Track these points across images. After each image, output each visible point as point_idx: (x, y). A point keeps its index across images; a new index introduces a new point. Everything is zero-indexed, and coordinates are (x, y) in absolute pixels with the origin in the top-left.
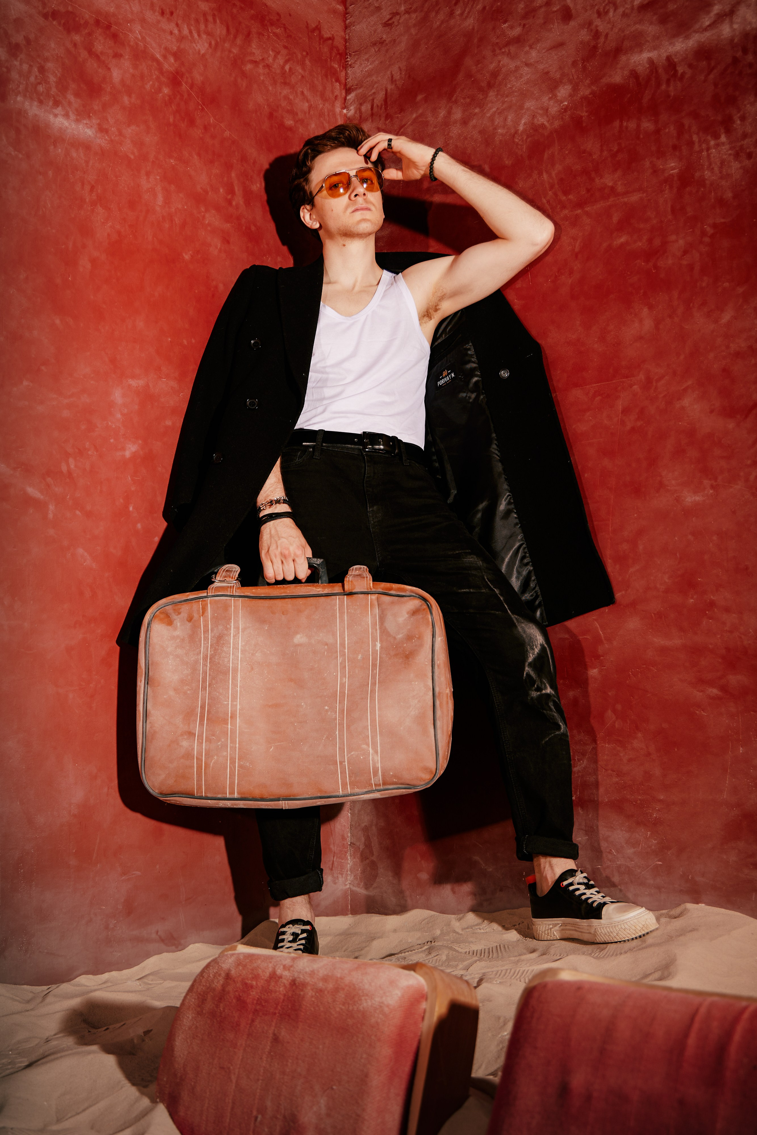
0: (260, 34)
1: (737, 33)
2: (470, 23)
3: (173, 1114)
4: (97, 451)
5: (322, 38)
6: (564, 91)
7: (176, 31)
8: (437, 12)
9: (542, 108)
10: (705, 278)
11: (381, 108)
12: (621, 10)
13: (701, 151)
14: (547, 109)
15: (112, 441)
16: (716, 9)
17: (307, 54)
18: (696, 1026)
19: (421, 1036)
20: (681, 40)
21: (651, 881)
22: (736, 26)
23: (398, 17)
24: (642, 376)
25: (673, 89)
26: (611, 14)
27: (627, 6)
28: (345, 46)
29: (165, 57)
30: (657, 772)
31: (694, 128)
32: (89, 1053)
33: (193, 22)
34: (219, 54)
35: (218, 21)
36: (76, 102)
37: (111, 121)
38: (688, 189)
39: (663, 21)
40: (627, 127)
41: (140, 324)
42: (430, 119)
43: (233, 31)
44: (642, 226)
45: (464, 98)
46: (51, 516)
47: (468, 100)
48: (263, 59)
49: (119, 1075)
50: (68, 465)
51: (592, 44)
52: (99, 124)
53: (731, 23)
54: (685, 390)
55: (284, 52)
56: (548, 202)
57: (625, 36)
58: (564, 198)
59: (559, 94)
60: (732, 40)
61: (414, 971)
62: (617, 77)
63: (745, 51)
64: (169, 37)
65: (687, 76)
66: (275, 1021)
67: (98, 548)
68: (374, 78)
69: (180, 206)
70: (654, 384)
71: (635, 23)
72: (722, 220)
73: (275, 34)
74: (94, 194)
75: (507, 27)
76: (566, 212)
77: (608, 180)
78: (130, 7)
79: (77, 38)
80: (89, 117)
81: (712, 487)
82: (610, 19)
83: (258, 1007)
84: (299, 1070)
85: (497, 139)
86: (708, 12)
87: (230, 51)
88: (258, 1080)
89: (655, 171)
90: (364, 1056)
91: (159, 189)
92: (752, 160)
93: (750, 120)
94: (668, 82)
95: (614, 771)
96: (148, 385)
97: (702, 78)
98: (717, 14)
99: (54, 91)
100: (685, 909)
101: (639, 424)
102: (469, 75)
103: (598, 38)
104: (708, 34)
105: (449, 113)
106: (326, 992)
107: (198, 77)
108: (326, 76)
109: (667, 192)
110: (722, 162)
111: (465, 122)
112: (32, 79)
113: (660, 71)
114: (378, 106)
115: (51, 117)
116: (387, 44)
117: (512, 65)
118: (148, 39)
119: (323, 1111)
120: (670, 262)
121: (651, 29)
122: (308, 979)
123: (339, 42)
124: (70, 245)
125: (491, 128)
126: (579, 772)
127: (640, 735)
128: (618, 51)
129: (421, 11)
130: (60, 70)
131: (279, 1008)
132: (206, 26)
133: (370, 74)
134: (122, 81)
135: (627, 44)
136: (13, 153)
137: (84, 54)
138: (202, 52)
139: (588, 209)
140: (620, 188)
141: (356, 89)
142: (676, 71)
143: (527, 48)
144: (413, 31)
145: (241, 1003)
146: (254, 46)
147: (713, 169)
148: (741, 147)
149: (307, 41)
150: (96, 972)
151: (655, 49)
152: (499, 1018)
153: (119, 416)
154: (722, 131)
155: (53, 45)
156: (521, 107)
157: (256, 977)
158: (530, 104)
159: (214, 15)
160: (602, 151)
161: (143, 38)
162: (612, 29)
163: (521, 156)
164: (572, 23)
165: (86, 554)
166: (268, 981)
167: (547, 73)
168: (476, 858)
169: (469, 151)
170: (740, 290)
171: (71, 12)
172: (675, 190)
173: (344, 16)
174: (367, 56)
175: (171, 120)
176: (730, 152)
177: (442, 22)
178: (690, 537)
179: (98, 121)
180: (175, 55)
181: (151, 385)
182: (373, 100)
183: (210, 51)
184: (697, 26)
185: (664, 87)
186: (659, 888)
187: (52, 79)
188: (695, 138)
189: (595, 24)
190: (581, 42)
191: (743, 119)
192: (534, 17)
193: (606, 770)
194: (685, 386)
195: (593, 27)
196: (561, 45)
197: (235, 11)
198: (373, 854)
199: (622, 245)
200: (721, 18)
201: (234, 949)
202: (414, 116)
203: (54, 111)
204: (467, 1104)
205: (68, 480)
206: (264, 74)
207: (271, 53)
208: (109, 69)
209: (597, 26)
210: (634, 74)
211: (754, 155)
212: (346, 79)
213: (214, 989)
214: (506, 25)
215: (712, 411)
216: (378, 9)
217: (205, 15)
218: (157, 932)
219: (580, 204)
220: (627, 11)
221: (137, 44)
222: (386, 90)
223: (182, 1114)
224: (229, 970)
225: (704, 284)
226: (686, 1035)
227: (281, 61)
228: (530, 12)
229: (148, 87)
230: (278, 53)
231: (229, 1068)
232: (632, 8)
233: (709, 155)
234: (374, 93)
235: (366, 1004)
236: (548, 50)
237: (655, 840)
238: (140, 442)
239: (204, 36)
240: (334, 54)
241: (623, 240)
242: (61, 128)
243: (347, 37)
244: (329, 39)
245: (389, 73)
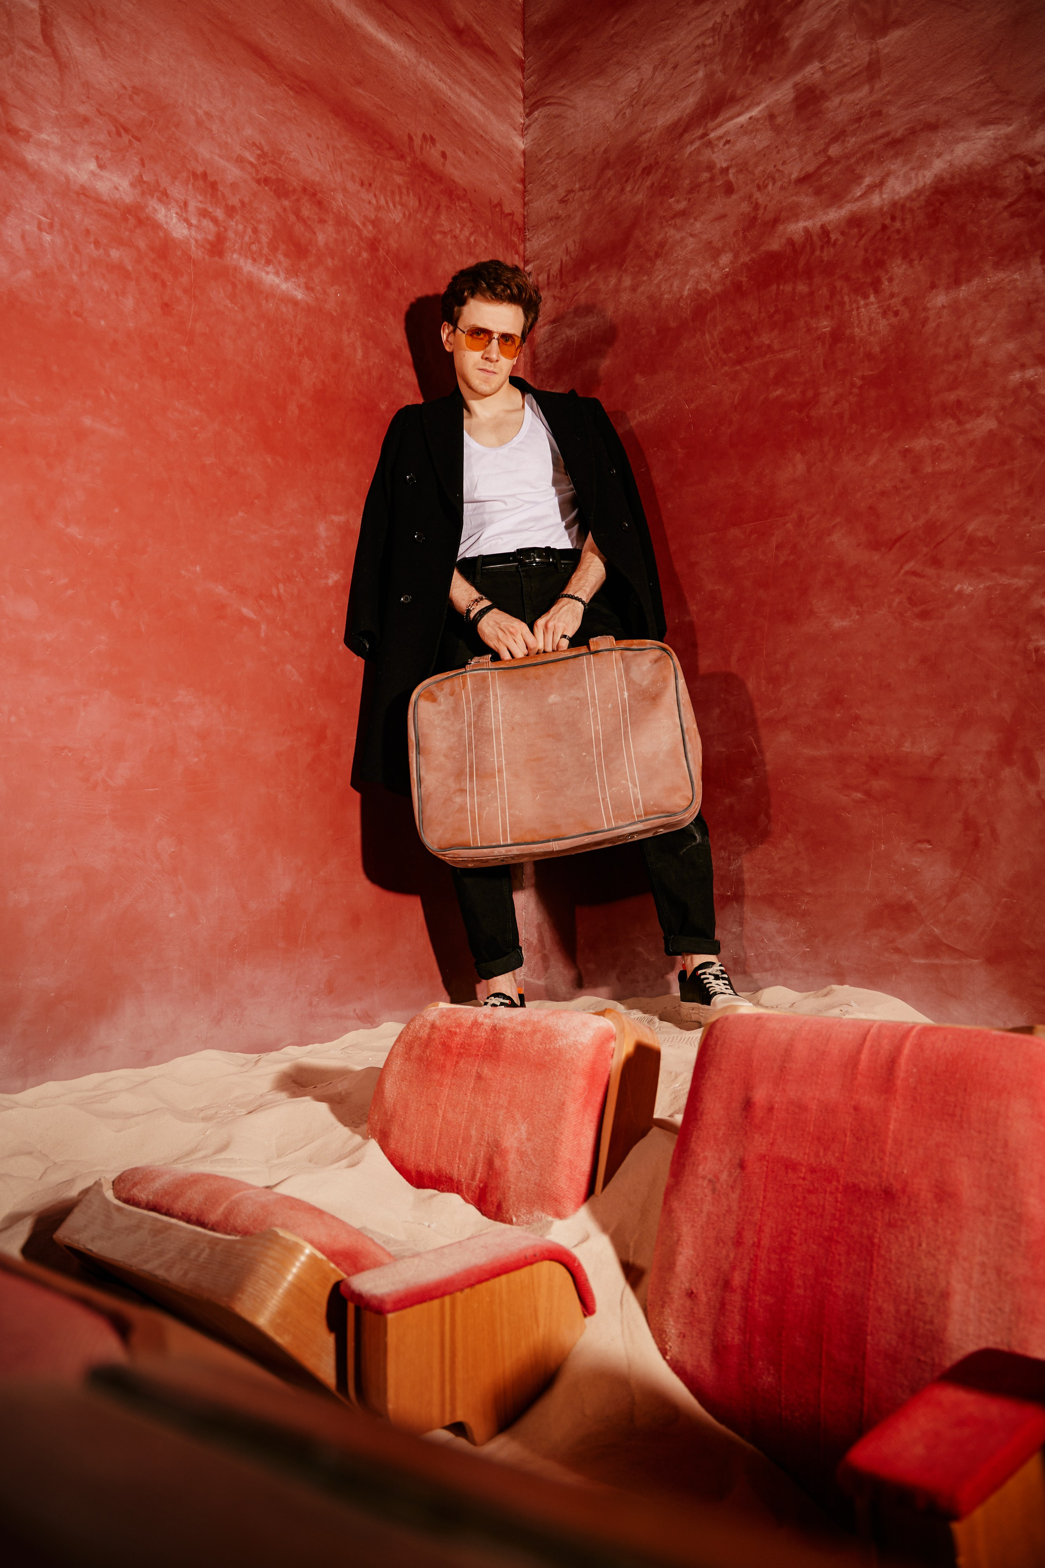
0: (448, 208)
1: (886, 203)
2: (639, 198)
3: (384, 1147)
4: (304, 579)
5: (504, 213)
6: (725, 259)
7: (374, 201)
8: (609, 189)
9: (705, 275)
10: (854, 425)
11: (557, 278)
12: (779, 184)
13: (852, 310)
14: (710, 276)
15: (317, 569)
16: (867, 181)
17: (490, 227)
18: (868, 1044)
19: (611, 1071)
20: (834, 209)
21: (800, 966)
22: (885, 196)
23: (572, 194)
24: (794, 515)
25: (827, 255)
26: (770, 187)
27: (784, 180)
28: (524, 222)
29: (364, 224)
30: (806, 868)
31: (845, 290)
32: (304, 1101)
33: (389, 194)
34: (412, 224)
35: (411, 194)
36: (286, 262)
37: (317, 280)
38: (839, 345)
39: (818, 192)
40: (783, 291)
41: (342, 466)
42: (602, 286)
43: (424, 203)
44: (796, 379)
45: (633, 267)
46: (263, 635)
47: (637, 269)
48: (451, 231)
49: (331, 1119)
50: (278, 589)
51: (752, 215)
52: (306, 283)
53: (881, 193)
54: (834, 526)
55: (469, 224)
56: (710, 359)
57: (782, 207)
58: (724, 356)
59: (721, 262)
60: (881, 209)
61: (603, 1016)
62: (775, 245)
63: (893, 218)
64: (368, 206)
65: (839, 243)
66: (477, 1062)
67: (305, 665)
68: (550, 250)
69: (377, 361)
70: (806, 522)
71: (792, 195)
72: (871, 373)
73: (462, 208)
74: (301, 346)
75: (674, 201)
76: (727, 368)
77: (765, 338)
78: (334, 177)
79: (286, 203)
80: (297, 275)
81: (858, 613)
82: (769, 192)
83: (462, 1051)
84: (501, 1102)
85: (664, 303)
86: (860, 184)
87: (422, 222)
88: (463, 1113)
89: (809, 330)
90: (561, 1087)
91: (358, 344)
92: (899, 317)
93: (897, 281)
94: (822, 248)
95: (765, 868)
96: (348, 521)
97: (854, 244)
98: (868, 185)
99: (266, 251)
100: (831, 990)
101: (792, 558)
102: (638, 246)
103: (758, 210)
104: (859, 204)
105: (620, 281)
106: (524, 1034)
107: (393, 244)
108: (507, 248)
109: (819, 348)
110: (871, 320)
111: (634, 289)
112: (247, 239)
113: (815, 238)
114: (553, 276)
115: (263, 274)
116: (562, 219)
117: (678, 236)
118: (349, 206)
119: (524, 1135)
120: (822, 411)
121: (806, 200)
122: (507, 1024)
123: (518, 218)
124: (280, 392)
125: (658, 294)
126: (734, 870)
127: (790, 836)
128: (776, 221)
129: (595, 188)
130: (271, 232)
131: (482, 1050)
132: (401, 198)
133: (546, 247)
134: (326, 244)
135: (784, 214)
136: (229, 305)
137: (292, 218)
138: (397, 221)
139: (746, 365)
140: (776, 346)
141: (533, 261)
142: (829, 238)
143: (692, 220)
144: (587, 207)
145: (446, 1048)
146: (443, 217)
147: (862, 326)
148: (889, 307)
149: (490, 215)
150: (301, 1043)
151: (810, 219)
152: (671, 1073)
153: (323, 548)
154: (871, 291)
155: (265, 209)
156: (686, 274)
157: (459, 1025)
158: (694, 271)
159: (408, 188)
160: (760, 312)
161: (345, 206)
162: (771, 201)
163: (686, 318)
164: (734, 197)
165: (293, 670)
166: (471, 1028)
167: (710, 242)
168: (640, 949)
169: (637, 315)
170: (886, 435)
171: (282, 180)
172: (827, 346)
173: (523, 194)
174: (543, 231)
175: (370, 282)
176: (878, 310)
177: (614, 199)
178: (838, 659)
179: (305, 280)
180: (373, 223)
181: (351, 521)
182: (549, 271)
183: (404, 220)
184: (849, 197)
185: (818, 253)
186: (807, 972)
187: (264, 240)
188: (846, 299)
189: (755, 197)
190: (742, 214)
191: (890, 280)
192: (698, 191)
193: (759, 868)
194: (834, 523)
195: (753, 200)
196: (723, 217)
197: (426, 185)
198: (545, 948)
199: (777, 397)
200: (871, 188)
201: (437, 1005)
202: (587, 284)
203: (266, 268)
204: (650, 1133)
205: (278, 603)
206: (452, 244)
207: (458, 225)
208: (315, 233)
209: (756, 199)
210: (791, 242)
211: (900, 313)
212: (524, 252)
213: (421, 1038)
214: (673, 199)
215: (858, 545)
216: (555, 187)
217: (399, 187)
218: (355, 1010)
219: (739, 362)
220: (784, 184)
221: (339, 211)
222: (562, 261)
223: (392, 1146)
224: (434, 1021)
225: (853, 431)
226: (859, 1052)
227: (466, 232)
228: (695, 188)
229: (349, 251)
230: (464, 225)
231: (436, 1104)
232: (790, 182)
233: (858, 314)
234: (550, 264)
235: (561, 1043)
236: (711, 222)
237: (804, 929)
238: (342, 572)
239: (399, 207)
240: (514, 229)
241: (778, 392)
242: (272, 285)
243: (526, 213)
244: (510, 214)
245: (564, 245)
